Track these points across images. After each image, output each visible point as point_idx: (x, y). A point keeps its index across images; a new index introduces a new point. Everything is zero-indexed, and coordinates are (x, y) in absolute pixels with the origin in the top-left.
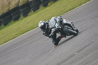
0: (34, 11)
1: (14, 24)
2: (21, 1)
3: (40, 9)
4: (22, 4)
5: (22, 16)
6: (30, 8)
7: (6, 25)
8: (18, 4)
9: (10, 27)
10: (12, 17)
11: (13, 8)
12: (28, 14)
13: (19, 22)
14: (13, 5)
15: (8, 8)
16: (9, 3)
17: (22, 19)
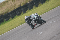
0: (30, 10)
1: (18, 18)
2: (22, 4)
3: (34, 8)
4: (23, 5)
5: (22, 12)
6: (28, 8)
7: (13, 18)
8: (20, 5)
9: (15, 19)
10: (16, 13)
11: (17, 8)
12: (26, 12)
13: (21, 16)
14: (17, 6)
15: (14, 8)
16: (15, 5)
17: (22, 15)
